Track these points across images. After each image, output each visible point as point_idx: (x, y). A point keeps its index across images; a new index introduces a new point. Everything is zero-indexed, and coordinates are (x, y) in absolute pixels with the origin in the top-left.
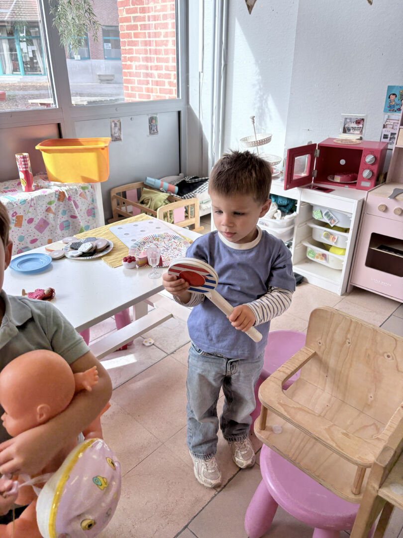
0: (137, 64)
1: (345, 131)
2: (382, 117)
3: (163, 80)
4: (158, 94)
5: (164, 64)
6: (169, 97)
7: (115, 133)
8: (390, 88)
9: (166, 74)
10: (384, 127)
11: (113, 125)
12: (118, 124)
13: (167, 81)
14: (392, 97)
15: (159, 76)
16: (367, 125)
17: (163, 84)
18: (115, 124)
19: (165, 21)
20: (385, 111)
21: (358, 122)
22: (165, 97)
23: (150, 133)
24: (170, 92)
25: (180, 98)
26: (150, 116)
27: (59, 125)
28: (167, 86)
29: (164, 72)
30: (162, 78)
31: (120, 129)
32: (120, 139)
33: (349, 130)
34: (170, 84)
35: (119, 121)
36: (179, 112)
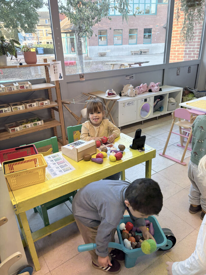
0: (179, 47)
3: (191, 52)
4: (187, 58)
5: (192, 47)
6: (193, 59)
7: (178, 73)
12: (179, 69)
13: (192, 53)
15: (189, 51)
17: (191, 54)
19: (195, 31)
22: (191, 59)
23: (188, 72)
24: (194, 57)
25: (200, 59)
26: (189, 66)
27: (164, 70)
29: (192, 50)
30: (190, 52)
31: (180, 71)
32: (179, 75)
34: (194, 54)
35: (180, 68)
36: (198, 65)
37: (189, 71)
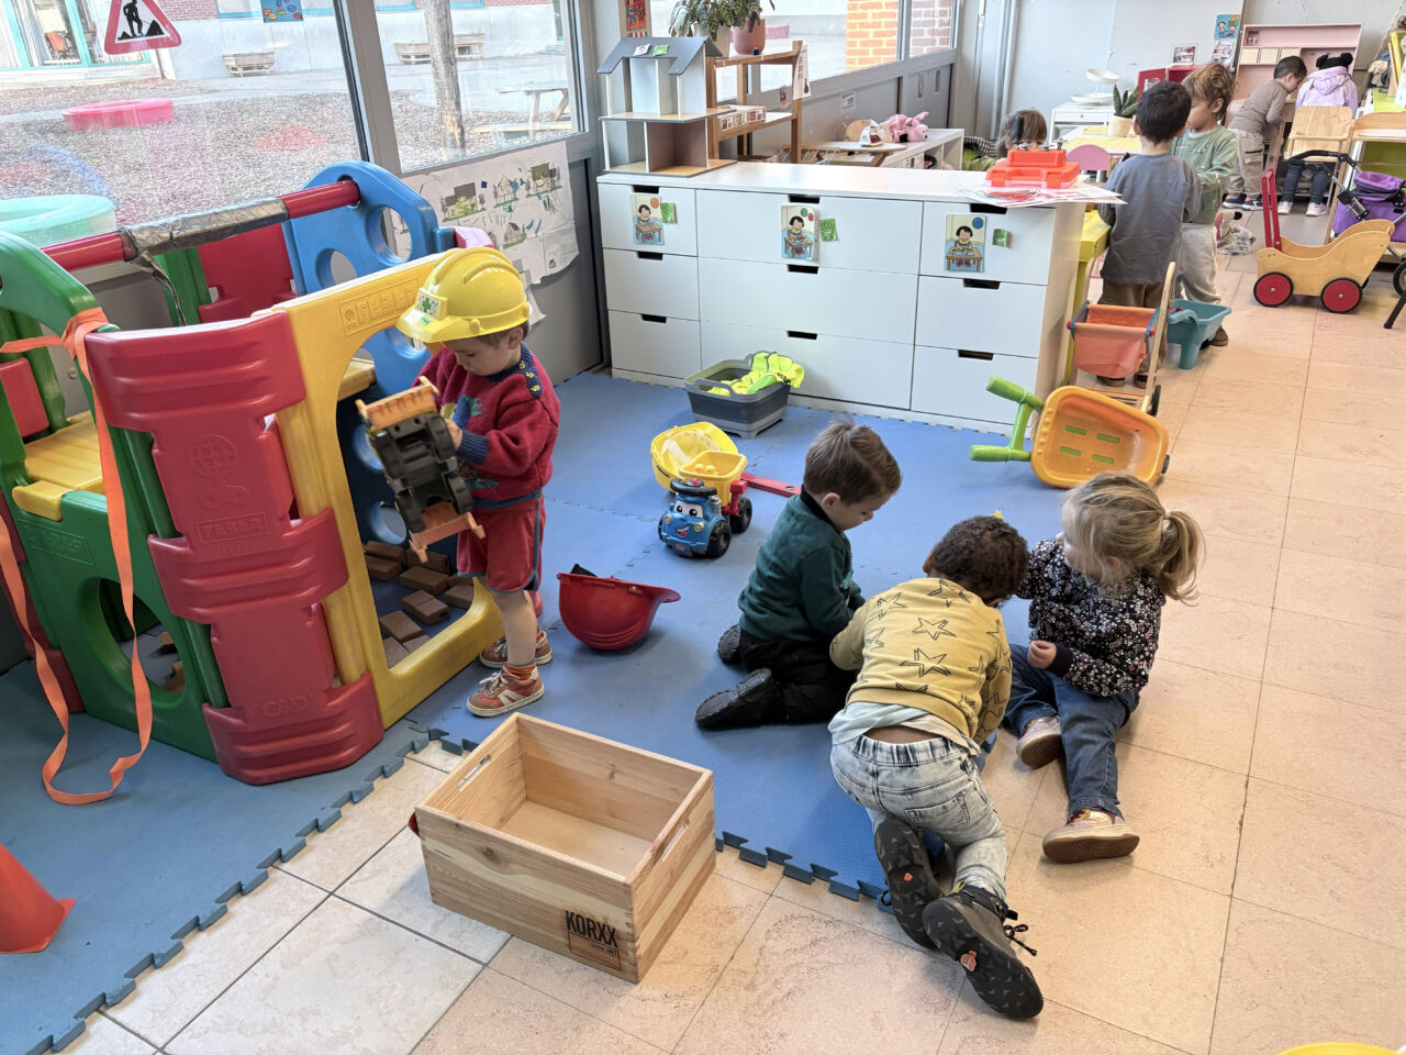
0: (876, 11)
1: (1175, 60)
2: (1213, 43)
7: (920, 89)
8: (1219, 17)
9: (925, 21)
10: (1215, 51)
11: (920, 79)
12: (923, 78)
13: (926, 29)
14: (1222, 25)
16: (1198, 52)
20: (1215, 38)
21: (1189, 51)
23: (936, 87)
24: (934, 42)
25: (955, 47)
26: (938, 70)
28: (926, 36)
31: (923, 85)
32: (922, 96)
33: (1180, 59)
34: (933, 32)
35: (923, 75)
36: (952, 65)
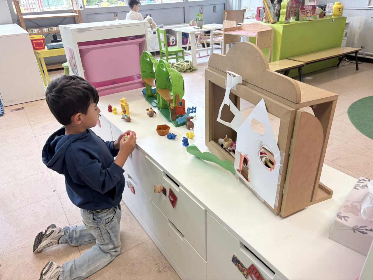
7: (201, 11)
11: (201, 8)
18: (202, 8)
23: (213, 12)
26: (214, 5)
27: (184, 7)
31: (203, 10)
32: (203, 13)
35: (203, 7)
36: (225, 4)
37: (214, 10)
